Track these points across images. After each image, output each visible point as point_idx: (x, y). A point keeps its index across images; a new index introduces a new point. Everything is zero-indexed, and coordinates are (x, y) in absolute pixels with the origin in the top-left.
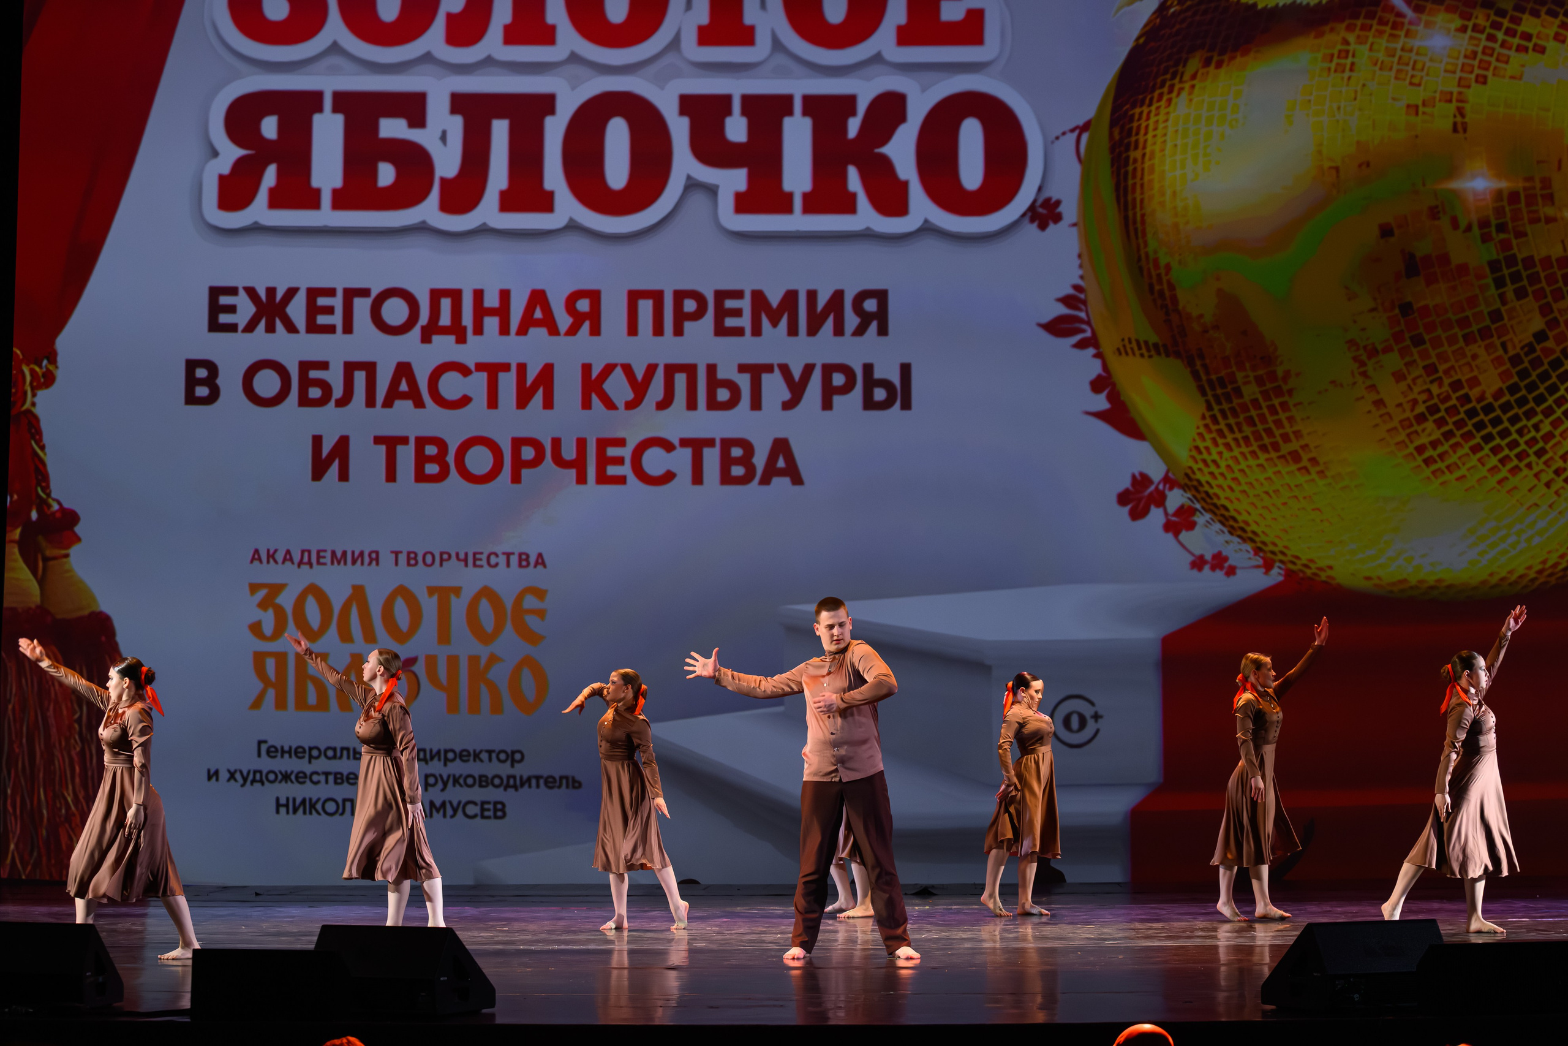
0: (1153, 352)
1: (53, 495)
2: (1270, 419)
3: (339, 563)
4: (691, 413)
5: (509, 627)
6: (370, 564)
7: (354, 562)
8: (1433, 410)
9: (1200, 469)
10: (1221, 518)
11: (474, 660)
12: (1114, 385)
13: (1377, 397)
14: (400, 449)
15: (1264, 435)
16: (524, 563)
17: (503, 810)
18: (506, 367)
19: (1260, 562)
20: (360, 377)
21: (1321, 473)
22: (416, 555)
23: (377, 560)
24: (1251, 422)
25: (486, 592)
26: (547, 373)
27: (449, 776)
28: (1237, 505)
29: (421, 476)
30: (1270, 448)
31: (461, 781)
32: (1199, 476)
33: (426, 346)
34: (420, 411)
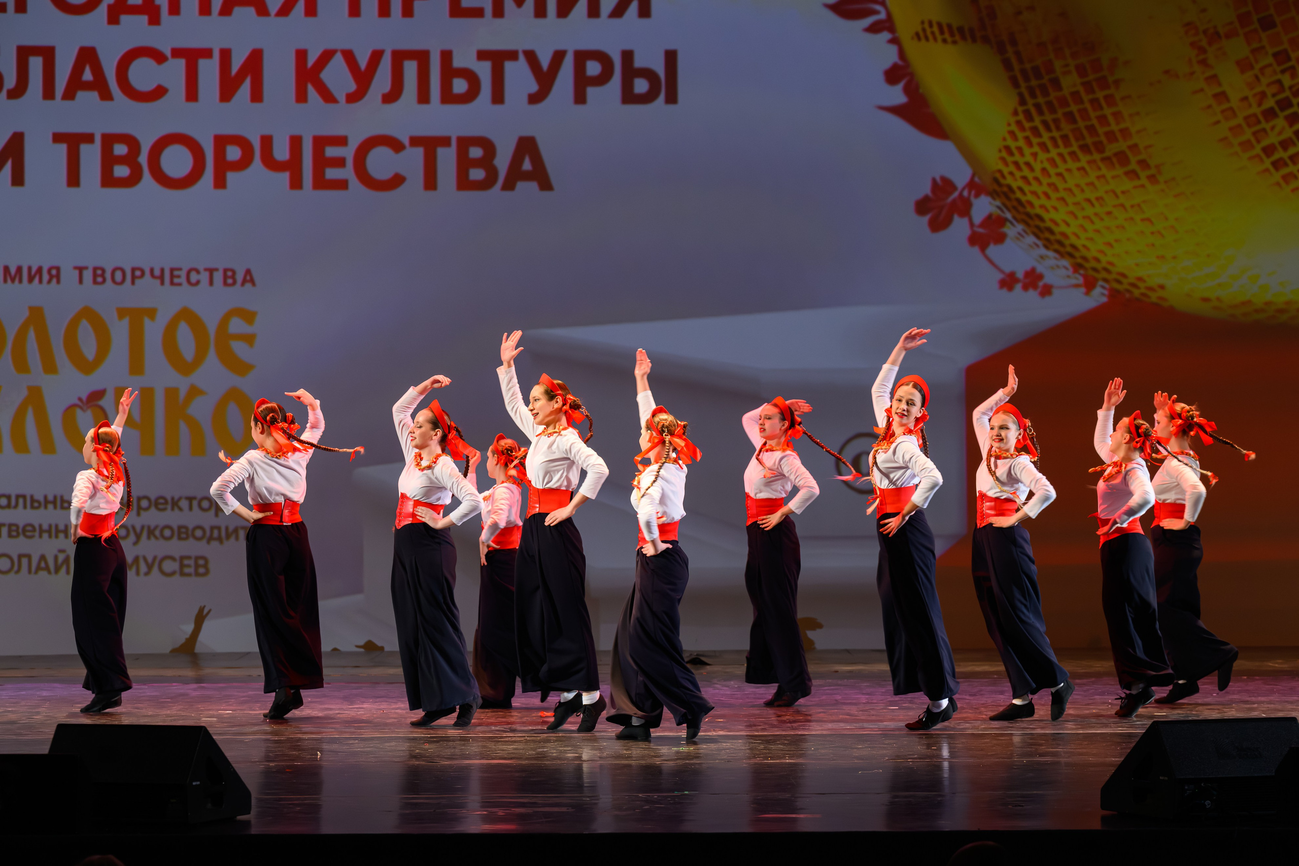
0: (957, 37)
2: (1093, 114)
3: (13, 280)
4: (424, 107)
5: (212, 357)
6: (49, 281)
7: (31, 280)
8: (1284, 104)
9: (1011, 173)
10: (1035, 230)
11: (171, 393)
12: (912, 76)
13: (1218, 90)
14: (84, 148)
15: (1085, 132)
16: (230, 281)
17: (205, 566)
18: (207, 53)
19: (1081, 280)
20: (36, 64)
21: (1152, 179)
22: (103, 270)
23: (58, 276)
24: (1070, 118)
25: (186, 315)
26: (255, 60)
27: (143, 527)
28: (1053, 215)
29: (108, 180)
30: (1092, 148)
31: (157, 533)
32: (1009, 180)
33: (114, 27)
34: (107, 104)
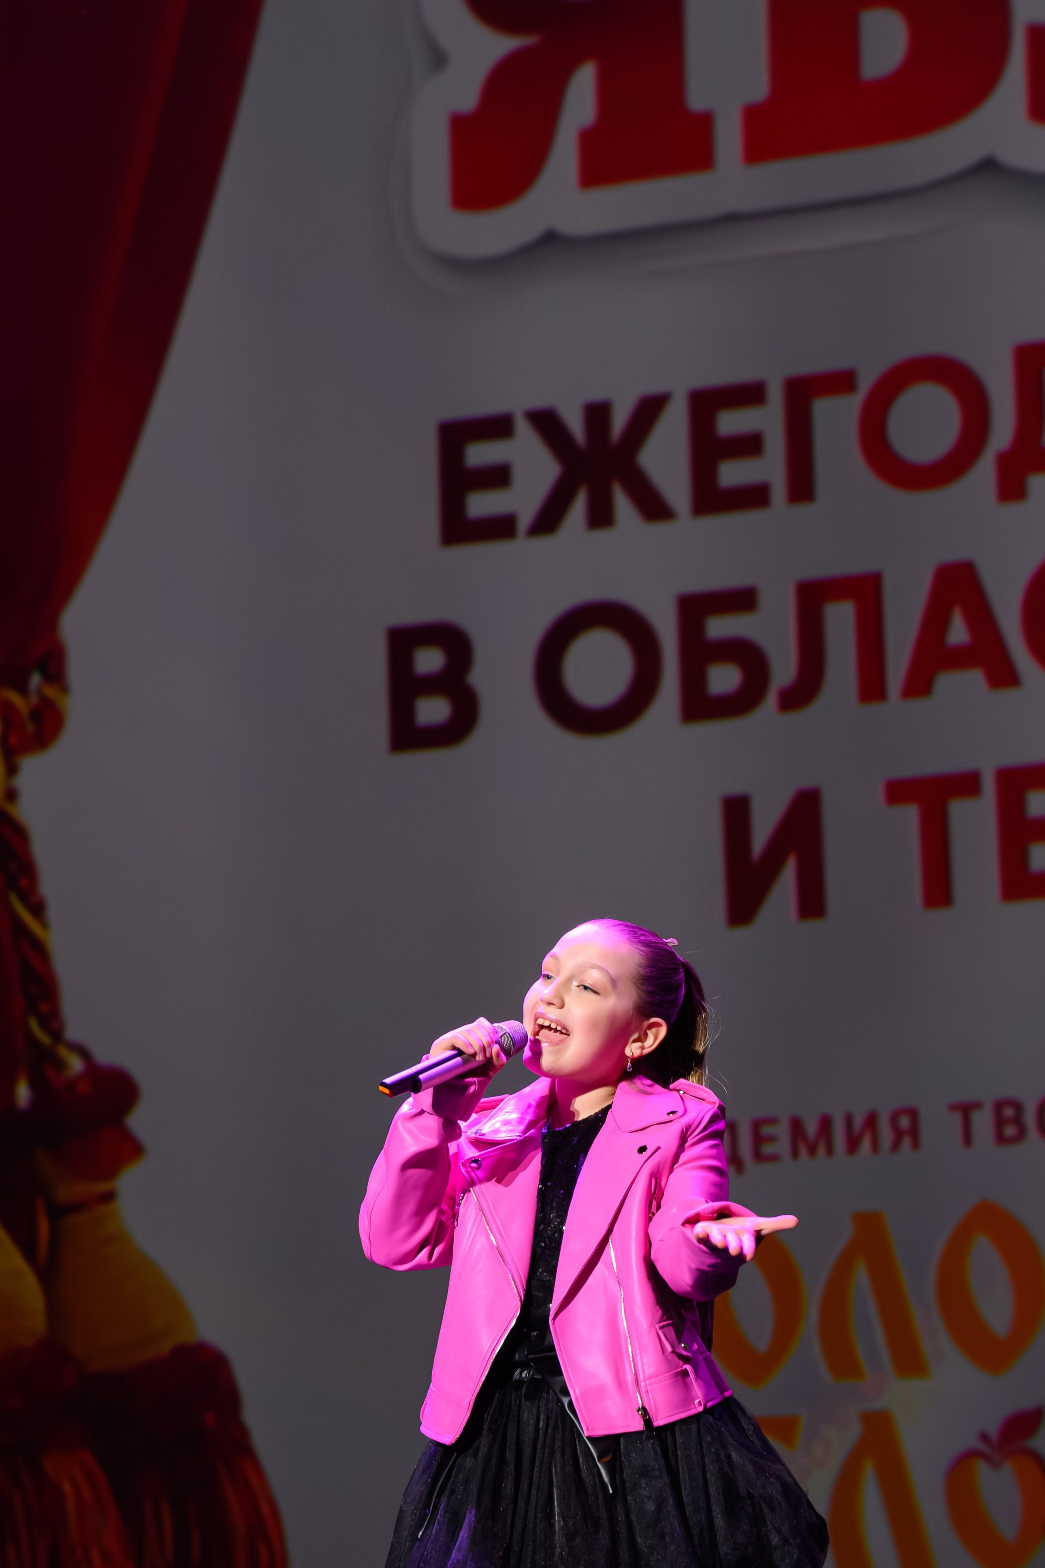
1: (73, 1031)
3: (812, 1150)
6: (896, 1145)
7: (853, 1145)
14: (958, 810)
20: (840, 620)
22: (1018, 1107)
23: (914, 1133)
29: (1018, 882)
33: (1014, 509)
34: (1006, 695)
